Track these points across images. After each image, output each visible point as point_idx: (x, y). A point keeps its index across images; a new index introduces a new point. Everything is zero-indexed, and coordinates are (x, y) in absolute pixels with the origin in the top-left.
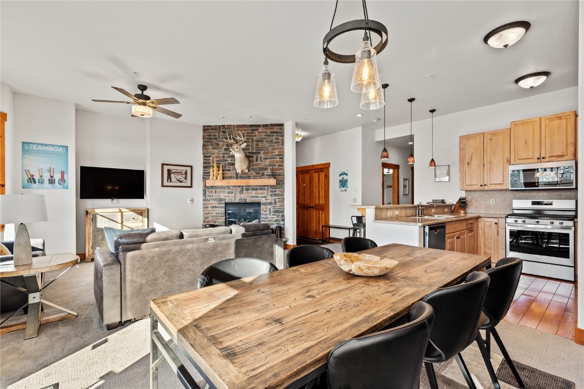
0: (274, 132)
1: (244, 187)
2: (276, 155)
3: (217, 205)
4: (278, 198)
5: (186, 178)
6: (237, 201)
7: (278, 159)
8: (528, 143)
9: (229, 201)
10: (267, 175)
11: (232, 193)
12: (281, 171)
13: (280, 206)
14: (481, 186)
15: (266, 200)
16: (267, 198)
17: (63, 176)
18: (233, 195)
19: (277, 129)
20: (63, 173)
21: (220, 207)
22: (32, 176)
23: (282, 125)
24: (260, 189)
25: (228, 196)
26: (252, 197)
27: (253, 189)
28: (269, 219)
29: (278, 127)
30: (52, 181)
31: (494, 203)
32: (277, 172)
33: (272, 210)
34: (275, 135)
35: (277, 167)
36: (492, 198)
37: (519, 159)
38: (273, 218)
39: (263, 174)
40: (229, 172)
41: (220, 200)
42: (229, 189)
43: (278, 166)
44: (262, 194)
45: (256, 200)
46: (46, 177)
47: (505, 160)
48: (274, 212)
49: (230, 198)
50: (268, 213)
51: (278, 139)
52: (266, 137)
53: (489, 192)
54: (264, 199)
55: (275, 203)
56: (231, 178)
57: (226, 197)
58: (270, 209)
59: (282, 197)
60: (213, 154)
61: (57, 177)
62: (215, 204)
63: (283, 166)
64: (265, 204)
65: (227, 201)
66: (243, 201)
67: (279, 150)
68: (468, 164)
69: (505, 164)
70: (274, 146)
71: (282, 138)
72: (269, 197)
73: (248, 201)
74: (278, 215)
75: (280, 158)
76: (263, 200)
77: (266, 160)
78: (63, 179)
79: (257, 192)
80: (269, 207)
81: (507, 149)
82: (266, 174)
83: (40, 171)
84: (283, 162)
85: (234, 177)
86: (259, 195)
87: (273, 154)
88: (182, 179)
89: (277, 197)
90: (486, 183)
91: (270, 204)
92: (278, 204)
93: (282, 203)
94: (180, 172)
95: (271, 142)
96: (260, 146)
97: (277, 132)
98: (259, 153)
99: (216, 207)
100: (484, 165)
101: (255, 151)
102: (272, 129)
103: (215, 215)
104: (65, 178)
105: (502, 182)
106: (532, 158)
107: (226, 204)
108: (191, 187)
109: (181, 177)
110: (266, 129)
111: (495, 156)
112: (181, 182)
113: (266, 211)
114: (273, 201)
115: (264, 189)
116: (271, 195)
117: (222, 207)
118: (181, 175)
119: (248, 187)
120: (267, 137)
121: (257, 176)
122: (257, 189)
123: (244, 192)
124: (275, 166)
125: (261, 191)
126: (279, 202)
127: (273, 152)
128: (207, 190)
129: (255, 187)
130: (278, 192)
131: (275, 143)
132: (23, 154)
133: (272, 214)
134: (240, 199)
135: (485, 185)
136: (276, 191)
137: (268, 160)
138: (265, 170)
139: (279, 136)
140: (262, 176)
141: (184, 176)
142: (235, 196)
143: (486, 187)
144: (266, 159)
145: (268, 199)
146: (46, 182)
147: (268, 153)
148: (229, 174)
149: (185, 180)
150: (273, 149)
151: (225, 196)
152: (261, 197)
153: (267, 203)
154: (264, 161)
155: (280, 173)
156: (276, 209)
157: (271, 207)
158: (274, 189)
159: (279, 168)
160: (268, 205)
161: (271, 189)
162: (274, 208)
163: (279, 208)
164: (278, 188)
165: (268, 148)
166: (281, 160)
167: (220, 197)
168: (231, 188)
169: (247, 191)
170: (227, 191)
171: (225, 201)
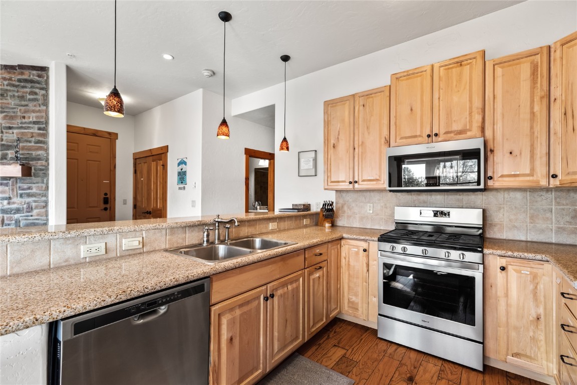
0: (26, 81)
2: (31, 123)
4: (35, 201)
7: (37, 131)
8: (414, 109)
12: (40, 152)
13: (38, 215)
14: (351, 183)
15: (9, 203)
16: (12, 201)
19: (33, 75)
23: (44, 69)
29: (35, 72)
31: (371, 212)
32: (34, 153)
33: (22, 223)
34: (29, 85)
35: (33, 144)
36: (369, 202)
37: (402, 138)
39: (4, 157)
43: (36, 142)
44: (1, 193)
47: (383, 140)
48: (26, 226)
50: (13, 227)
51: (36, 94)
52: (9, 88)
53: (365, 194)
54: (5, 202)
55: (30, 209)
58: (17, 221)
59: (44, 199)
63: (46, 143)
67: (38, 114)
68: (334, 147)
69: (383, 146)
70: (27, 105)
71: (43, 92)
72: (16, 200)
75: (39, 129)
76: (4, 205)
77: (11, 131)
80: (17, 216)
81: (386, 121)
82: (10, 156)
84: (46, 135)
87: (24, 121)
89: (30, 199)
90: (356, 179)
91: (18, 211)
92: (35, 212)
93: (43, 210)
95: (22, 97)
97: (32, 81)
100: (354, 149)
102: (22, 74)
105: (378, 178)
106: (420, 136)
110: (9, 73)
111: (369, 133)
113: (9, 225)
114: (25, 206)
115: (7, 185)
116: (21, 196)
124: (30, 142)
125: (1, 188)
126: (36, 207)
127: (24, 117)
130: (34, 190)
131: (30, 100)
135: (356, 182)
136: (29, 188)
137: (15, 131)
138: (8, 150)
139: (37, 88)
140: (2, 159)
143: (356, 185)
144: (10, 128)
145: (14, 203)
147: (12, 118)
150: (26, 112)
153: (13, 210)
154: (6, 133)
155: (39, 155)
156: (30, 220)
157: (21, 216)
158: (27, 184)
159: (36, 146)
160: (15, 213)
161: (21, 185)
162: (26, 219)
163: (36, 219)
164: (34, 183)
165: (14, 108)
166: (41, 132)
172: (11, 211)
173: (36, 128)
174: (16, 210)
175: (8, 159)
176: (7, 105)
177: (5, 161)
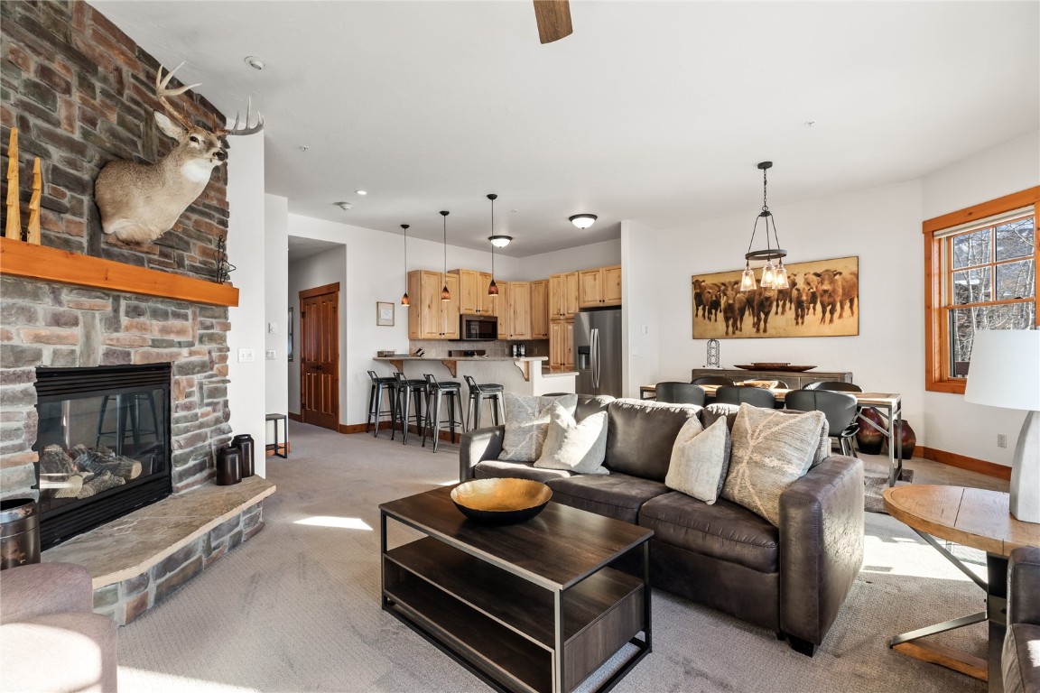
1: (122, 302)
2: (215, 208)
6: (98, 360)
7: (216, 223)
9: (60, 364)
11: (76, 323)
15: (191, 354)
16: (195, 348)
18: (78, 331)
24: (174, 315)
25: (60, 340)
26: (155, 344)
27: (154, 314)
28: (200, 421)
33: (205, 390)
37: (465, 309)
38: (208, 414)
41: (16, 357)
42: (58, 301)
44: (179, 332)
47: (457, 308)
48: (209, 394)
49: (65, 349)
54: (185, 351)
55: (212, 363)
56: (65, 245)
57: (45, 340)
59: (225, 345)
64: (187, 369)
65: (46, 361)
72: (198, 346)
73: (136, 359)
74: (215, 404)
76: (184, 357)
77: (190, 215)
79: (165, 323)
80: (198, 377)
85: (80, 247)
86: (174, 337)
89: (214, 347)
92: (215, 368)
106: (473, 310)
107: (43, 374)
113: (190, 394)
114: (207, 358)
115: (187, 317)
116: (201, 339)
117: (25, 393)
119: (140, 304)
122: (165, 315)
123: (124, 320)
124: (210, 242)
125: (178, 323)
126: (219, 360)
129: (160, 306)
130: (216, 330)
133: (204, 401)
134: (107, 354)
136: (212, 327)
138: (185, 249)
140: (177, 265)
142: (88, 337)
145: (195, 353)
151: (38, 339)
153: (196, 366)
157: (205, 377)
158: (210, 317)
160: (198, 372)
161: (203, 319)
164: (216, 318)
166: (223, 228)
167: (9, 338)
168: (66, 296)
169: (137, 320)
170: (45, 307)
171: (38, 364)
172: (194, 369)
174: (199, 366)
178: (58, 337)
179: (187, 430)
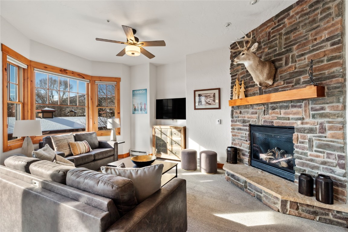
1: (270, 105)
2: (323, 41)
3: (242, 127)
4: (329, 122)
5: (214, 101)
6: (262, 123)
7: (329, 48)
9: (253, 124)
10: (305, 82)
11: (256, 113)
12: (334, 69)
13: (333, 137)
15: (302, 123)
16: (305, 121)
17: (145, 106)
18: (257, 115)
20: (145, 104)
21: (244, 130)
22: (135, 107)
24: (293, 106)
26: (279, 118)
27: (281, 107)
28: (310, 157)
30: (141, 110)
32: (326, 72)
33: (315, 143)
35: (325, 63)
38: (317, 156)
39: (298, 83)
40: (252, 88)
41: (244, 122)
42: (253, 108)
43: (328, 60)
44: (294, 114)
45: (286, 123)
46: (140, 108)
48: (319, 146)
49: (254, 120)
50: (307, 145)
54: (299, 122)
55: (323, 130)
56: (254, 94)
57: (250, 118)
58: (310, 141)
59: (340, 119)
60: (238, 71)
61: (143, 107)
62: (240, 126)
63: (341, 57)
64: (300, 131)
65: (251, 123)
66: (268, 124)
67: (331, 29)
71: (337, 2)
72: (309, 120)
73: (275, 125)
74: (328, 154)
75: (333, 44)
76: (298, 124)
77: (303, 58)
78: (145, 108)
79: (287, 110)
80: (309, 136)
82: (302, 80)
83: (138, 104)
84: (341, 48)
85: (257, 93)
86: (291, 116)
87: (315, 43)
88: (211, 102)
89: (326, 120)
91: (311, 131)
92: (328, 133)
93: (340, 132)
94: (209, 96)
95: (314, 21)
96: (292, 38)
98: (290, 50)
99: (240, 129)
101: (283, 50)
103: (240, 137)
104: (146, 107)
107: (250, 126)
108: (219, 108)
109: (210, 100)
110: (302, 5)
112: (210, 104)
113: (303, 143)
114: (318, 127)
115: (300, 107)
116: (314, 116)
117: (246, 129)
118: (210, 98)
119: (274, 105)
120: (307, 17)
121: (287, 87)
122: (287, 107)
123: (270, 111)
124: (322, 61)
125: (295, 110)
126: (331, 129)
127: (316, 39)
128: (234, 111)
129: (285, 104)
130: (327, 111)
131: (321, 20)
132: (133, 96)
133: (315, 149)
134: (264, 121)
136: (322, 109)
137: (306, 56)
138: (301, 75)
140: (296, 84)
141: (212, 99)
142: (259, 117)
144: (303, 55)
145: (307, 123)
146: (140, 110)
147: (304, 45)
148: (251, 90)
149: (213, 102)
150: (317, 33)
151: (248, 118)
152: (292, 119)
153: (306, 129)
154: (299, 60)
155: (334, 72)
156: (324, 141)
157: (314, 136)
158: (320, 104)
159: (329, 64)
160: (308, 133)
161: (313, 106)
162: (319, 140)
163: (331, 141)
164: (327, 103)
165: (307, 35)
166: (335, 46)
167: (245, 118)
168: (255, 107)
169: (274, 110)
170: (251, 110)
171: (249, 123)
172: (305, 131)
173: (329, 45)
174: (309, 130)
175: (301, 84)
176: (300, 36)
177: (298, 86)
178: (252, 117)
179: (301, 159)
